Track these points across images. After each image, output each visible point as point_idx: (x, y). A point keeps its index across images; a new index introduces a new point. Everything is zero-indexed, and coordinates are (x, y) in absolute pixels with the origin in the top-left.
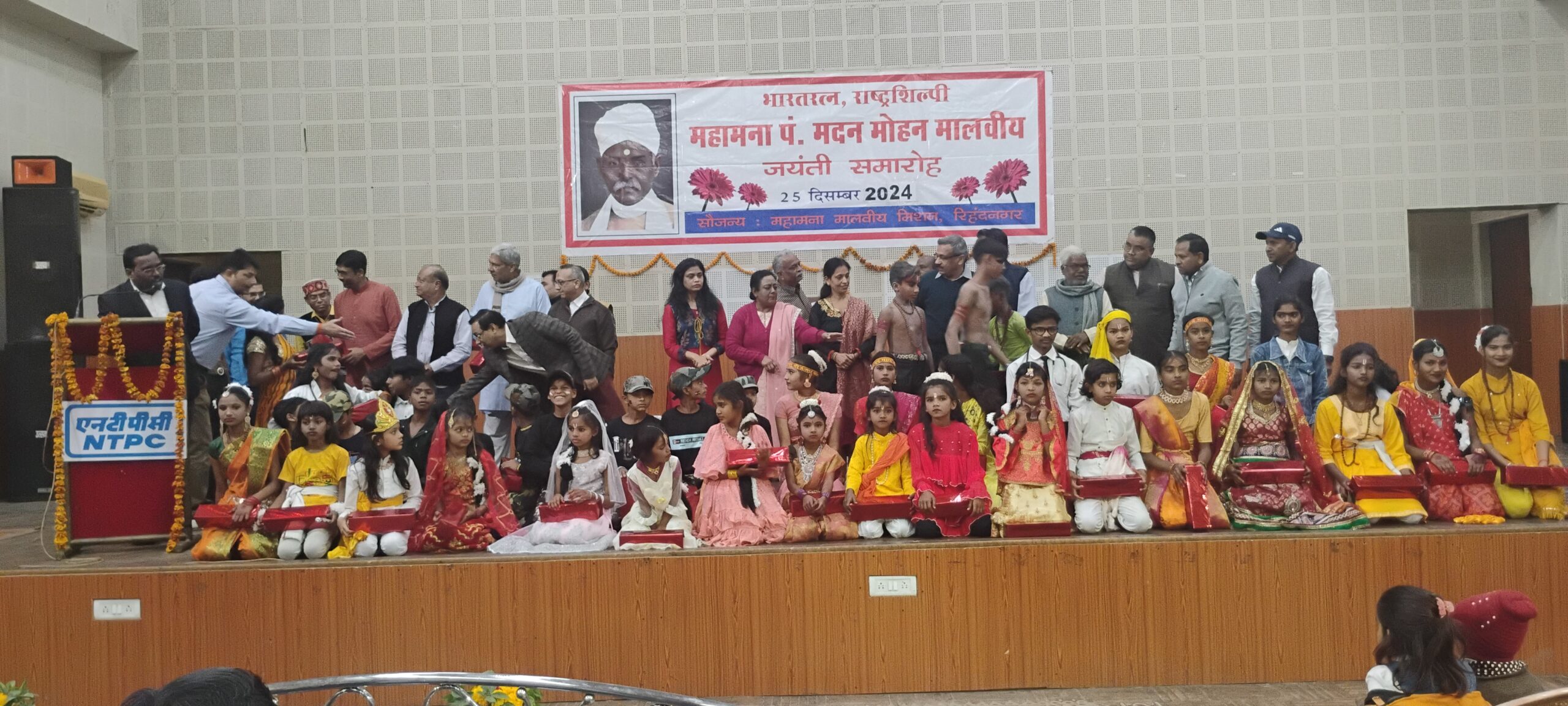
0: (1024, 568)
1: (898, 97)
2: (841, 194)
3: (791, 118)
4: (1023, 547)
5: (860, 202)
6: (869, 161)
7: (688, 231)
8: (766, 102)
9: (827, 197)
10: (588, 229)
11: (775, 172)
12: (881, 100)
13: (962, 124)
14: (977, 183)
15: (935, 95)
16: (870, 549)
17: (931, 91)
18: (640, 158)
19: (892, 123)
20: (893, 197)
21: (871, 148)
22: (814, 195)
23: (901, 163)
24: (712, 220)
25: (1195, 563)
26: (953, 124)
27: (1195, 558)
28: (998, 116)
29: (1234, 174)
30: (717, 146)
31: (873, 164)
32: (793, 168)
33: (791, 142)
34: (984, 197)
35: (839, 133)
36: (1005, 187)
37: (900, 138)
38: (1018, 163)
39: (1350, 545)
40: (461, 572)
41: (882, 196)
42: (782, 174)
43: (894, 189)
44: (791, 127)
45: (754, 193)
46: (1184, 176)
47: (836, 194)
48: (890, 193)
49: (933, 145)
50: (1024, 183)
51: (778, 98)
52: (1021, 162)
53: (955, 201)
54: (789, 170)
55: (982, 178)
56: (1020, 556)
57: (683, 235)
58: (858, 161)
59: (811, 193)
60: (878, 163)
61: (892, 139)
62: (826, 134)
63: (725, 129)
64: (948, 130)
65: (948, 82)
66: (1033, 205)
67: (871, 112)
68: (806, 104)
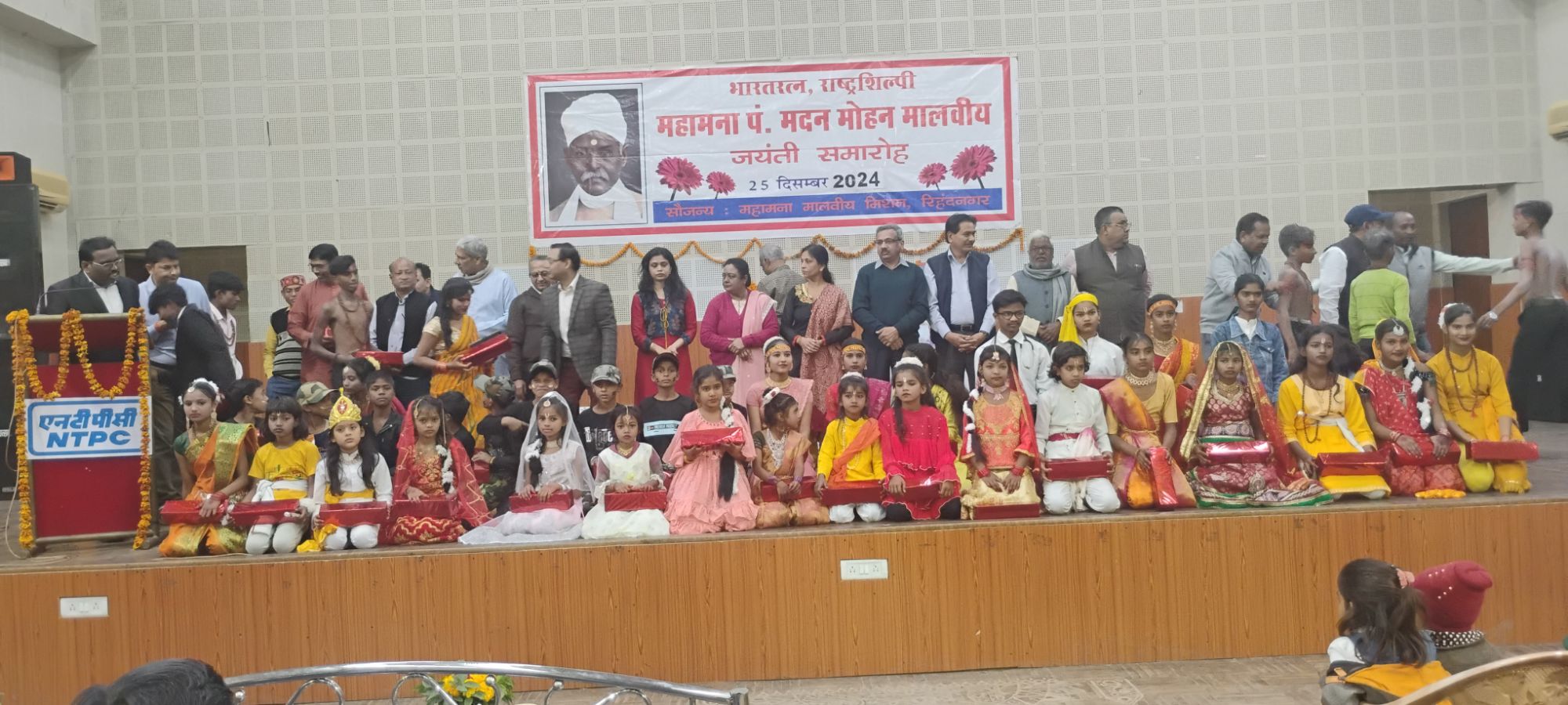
0: (994, 550)
1: (864, 85)
2: (809, 182)
3: (758, 106)
4: (992, 530)
5: (828, 190)
6: (836, 149)
7: (656, 221)
8: (733, 91)
9: (795, 184)
10: (557, 220)
11: (743, 161)
12: (848, 88)
13: (928, 111)
14: (944, 170)
15: (901, 82)
16: (841, 533)
17: (897, 78)
18: (607, 148)
19: (859, 111)
20: (861, 185)
21: (838, 135)
22: (782, 183)
23: (868, 151)
24: (681, 209)
25: (1162, 542)
26: (919, 111)
27: (1162, 537)
28: (964, 102)
29: (1198, 158)
30: (685, 135)
31: (841, 152)
32: (761, 156)
33: (759, 131)
34: (951, 183)
35: (806, 121)
36: (972, 174)
37: (868, 126)
38: (985, 149)
39: (1314, 521)
40: (432, 563)
41: (850, 183)
42: (750, 162)
43: (862, 176)
44: (759, 115)
45: (722, 182)
46: (1149, 160)
47: (804, 182)
48: (858, 180)
49: (900, 132)
50: (990, 169)
51: (745, 87)
52: (987, 148)
53: (923, 187)
54: (757, 159)
55: (948, 164)
56: (989, 538)
57: (652, 224)
58: (826, 149)
59: (779, 181)
60: (846, 151)
61: (859, 127)
62: (793, 122)
63: (693, 117)
64: (915, 117)
65: (914, 70)
66: (1000, 190)
67: (837, 100)
68: (772, 92)
